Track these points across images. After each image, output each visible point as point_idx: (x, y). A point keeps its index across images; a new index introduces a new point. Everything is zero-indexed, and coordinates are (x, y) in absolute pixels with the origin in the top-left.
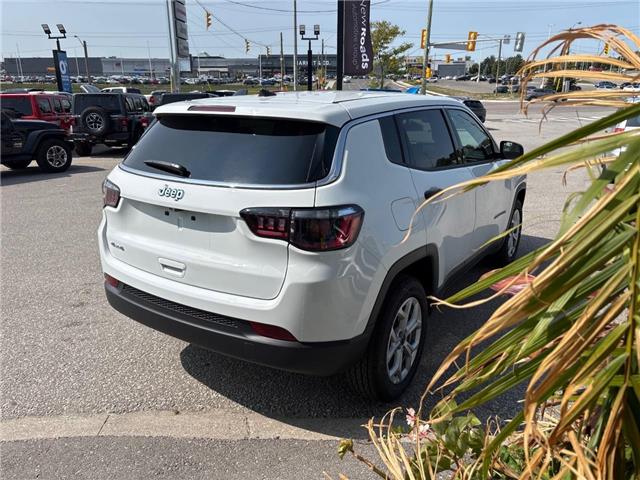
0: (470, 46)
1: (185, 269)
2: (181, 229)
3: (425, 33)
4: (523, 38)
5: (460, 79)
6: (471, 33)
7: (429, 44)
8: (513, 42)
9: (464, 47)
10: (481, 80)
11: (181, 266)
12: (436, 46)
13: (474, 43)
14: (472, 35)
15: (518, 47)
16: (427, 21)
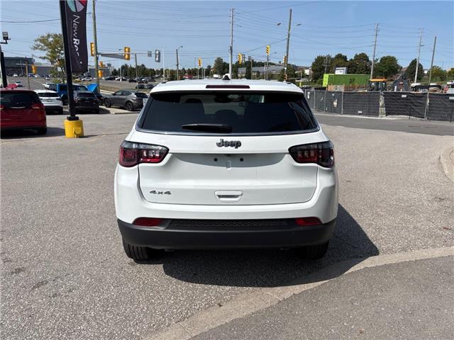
0: (127, 57)
1: (242, 195)
2: (230, 169)
3: (93, 45)
4: (159, 54)
5: (108, 79)
6: (126, 48)
7: (97, 53)
8: (153, 55)
9: (122, 57)
10: (123, 80)
11: (239, 193)
12: (103, 55)
13: (129, 55)
14: (127, 50)
15: (157, 59)
16: (93, 37)
